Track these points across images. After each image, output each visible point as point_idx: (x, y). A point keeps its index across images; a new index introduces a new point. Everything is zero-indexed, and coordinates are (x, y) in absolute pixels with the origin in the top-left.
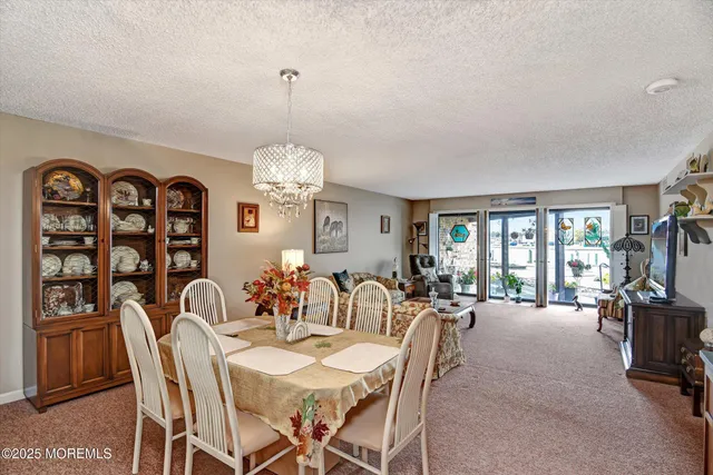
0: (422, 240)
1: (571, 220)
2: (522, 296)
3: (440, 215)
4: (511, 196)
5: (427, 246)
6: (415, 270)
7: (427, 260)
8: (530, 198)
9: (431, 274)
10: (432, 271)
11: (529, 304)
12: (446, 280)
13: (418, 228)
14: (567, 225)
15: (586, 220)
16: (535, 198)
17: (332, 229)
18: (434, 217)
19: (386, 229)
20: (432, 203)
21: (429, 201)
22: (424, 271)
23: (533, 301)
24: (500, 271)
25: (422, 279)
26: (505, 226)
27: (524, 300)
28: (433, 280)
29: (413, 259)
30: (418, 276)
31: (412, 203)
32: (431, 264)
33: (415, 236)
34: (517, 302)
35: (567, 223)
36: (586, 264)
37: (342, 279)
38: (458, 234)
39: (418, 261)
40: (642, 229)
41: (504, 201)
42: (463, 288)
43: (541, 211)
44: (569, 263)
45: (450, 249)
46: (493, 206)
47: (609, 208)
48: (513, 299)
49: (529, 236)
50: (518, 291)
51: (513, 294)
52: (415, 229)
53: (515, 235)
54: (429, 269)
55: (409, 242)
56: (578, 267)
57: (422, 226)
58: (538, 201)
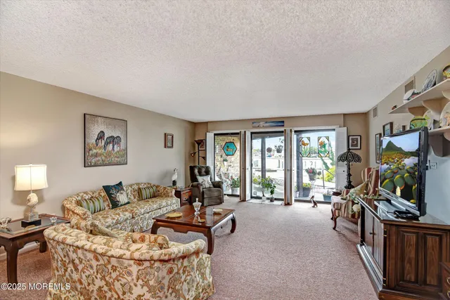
0: (201, 154)
1: (309, 139)
2: (275, 196)
3: (215, 135)
4: (266, 120)
5: (205, 158)
6: (194, 178)
7: (203, 170)
8: (280, 122)
9: (205, 181)
10: (207, 178)
11: (280, 203)
12: (218, 185)
13: (199, 144)
14: (306, 142)
15: (319, 138)
16: (283, 122)
17: (107, 143)
18: (210, 136)
19: (169, 144)
20: (209, 124)
21: (206, 123)
22: (200, 179)
23: (282, 200)
24: (260, 174)
25: (198, 186)
26: (263, 144)
27: (276, 199)
28: (207, 186)
29: (192, 169)
30: (195, 183)
31: (194, 126)
32: (207, 172)
33: (197, 150)
34: (271, 201)
35: (306, 141)
36: (318, 171)
37: (113, 191)
38: (228, 148)
39: (196, 171)
40: (356, 145)
41: (262, 124)
42: (233, 191)
43: (288, 131)
44: (307, 171)
45: (226, 161)
46: (254, 127)
47: (334, 130)
48: (268, 199)
49: (279, 151)
50: (272, 192)
51: (268, 195)
52: (197, 145)
53: (269, 150)
54: (205, 178)
55: (192, 156)
56: (312, 173)
57: (202, 143)
58: (285, 124)
